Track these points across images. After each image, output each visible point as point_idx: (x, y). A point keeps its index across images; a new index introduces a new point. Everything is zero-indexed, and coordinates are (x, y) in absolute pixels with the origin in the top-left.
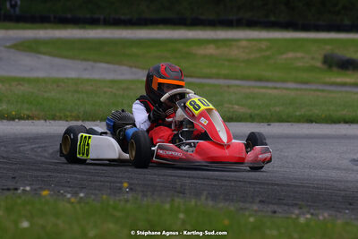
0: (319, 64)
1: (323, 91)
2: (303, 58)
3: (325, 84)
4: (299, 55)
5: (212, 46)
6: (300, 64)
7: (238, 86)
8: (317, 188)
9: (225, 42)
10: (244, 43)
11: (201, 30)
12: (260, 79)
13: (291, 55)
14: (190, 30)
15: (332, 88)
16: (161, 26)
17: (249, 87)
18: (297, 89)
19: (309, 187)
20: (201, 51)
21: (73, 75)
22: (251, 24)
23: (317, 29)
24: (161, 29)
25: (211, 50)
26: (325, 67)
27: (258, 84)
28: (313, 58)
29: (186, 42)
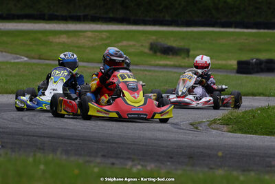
0: (147, 50)
1: (150, 71)
2: (134, 45)
3: (151, 65)
4: (131, 43)
5: (64, 36)
6: (132, 50)
7: (85, 67)
8: (146, 145)
9: (75, 32)
10: (89, 34)
11: (56, 23)
13: (125, 43)
14: (46, 23)
15: (156, 69)
16: (25, 20)
17: (93, 68)
19: (139, 145)
20: (57, 40)
22: (94, 19)
23: (145, 23)
24: (25, 22)
25: (64, 39)
26: (151, 52)
28: (142, 46)
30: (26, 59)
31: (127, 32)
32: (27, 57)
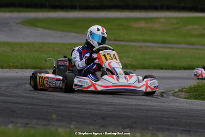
2: (198, 29)
5: (143, 22)
10: (163, 20)
11: (138, 12)
12: (164, 42)
13: (191, 27)
14: (130, 12)
20: (136, 25)
21: (51, 40)
29: (127, 19)
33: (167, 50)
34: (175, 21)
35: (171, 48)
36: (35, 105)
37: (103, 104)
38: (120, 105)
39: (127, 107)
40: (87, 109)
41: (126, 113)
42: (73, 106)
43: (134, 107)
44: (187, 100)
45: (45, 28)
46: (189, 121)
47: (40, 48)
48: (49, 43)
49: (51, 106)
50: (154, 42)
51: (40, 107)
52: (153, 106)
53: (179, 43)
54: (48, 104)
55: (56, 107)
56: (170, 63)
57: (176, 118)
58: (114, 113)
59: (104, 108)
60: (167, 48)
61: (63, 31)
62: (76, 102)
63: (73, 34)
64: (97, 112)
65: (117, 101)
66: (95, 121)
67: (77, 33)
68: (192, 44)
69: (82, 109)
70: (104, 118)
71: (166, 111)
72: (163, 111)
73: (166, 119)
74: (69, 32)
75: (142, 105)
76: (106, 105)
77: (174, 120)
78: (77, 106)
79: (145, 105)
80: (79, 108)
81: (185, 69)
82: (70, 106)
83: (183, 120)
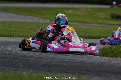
0: (109, 17)
4: (103, 14)
5: (72, 10)
6: (102, 17)
10: (83, 9)
12: (84, 22)
13: (99, 14)
15: (110, 26)
18: (96, 26)
21: (16, 20)
26: (111, 18)
27: (83, 24)
28: (108, 15)
30: (49, 21)
31: (102, 8)
32: (49, 20)
33: (86, 27)
34: (90, 10)
35: (88, 26)
36: (8, 58)
37: (48, 58)
38: (58, 59)
39: (63, 60)
40: (39, 61)
41: (62, 64)
42: (31, 59)
43: (67, 60)
44: (98, 57)
45: (13, 13)
46: (99, 69)
47: (10, 24)
48: (15, 22)
49: (18, 59)
50: (78, 22)
51: (11, 60)
52: (78, 60)
53: (93, 23)
54: (16, 58)
55: (21, 59)
56: (87, 34)
57: (92, 67)
58: (55, 64)
59: (49, 61)
60: (85, 26)
61: (24, 15)
62: (32, 57)
63: (30, 17)
64: (45, 63)
65: (57, 57)
66: (44, 68)
67: (32, 16)
68: (100, 24)
69: (36, 61)
70: (49, 67)
71: (86, 63)
72: (84, 63)
73: (86, 68)
74: (27, 15)
75: (71, 59)
76: (50, 59)
77: (91, 68)
78: (33, 59)
79: (73, 59)
80: (34, 60)
81: (96, 38)
82: (29, 59)
83: (96, 69)
